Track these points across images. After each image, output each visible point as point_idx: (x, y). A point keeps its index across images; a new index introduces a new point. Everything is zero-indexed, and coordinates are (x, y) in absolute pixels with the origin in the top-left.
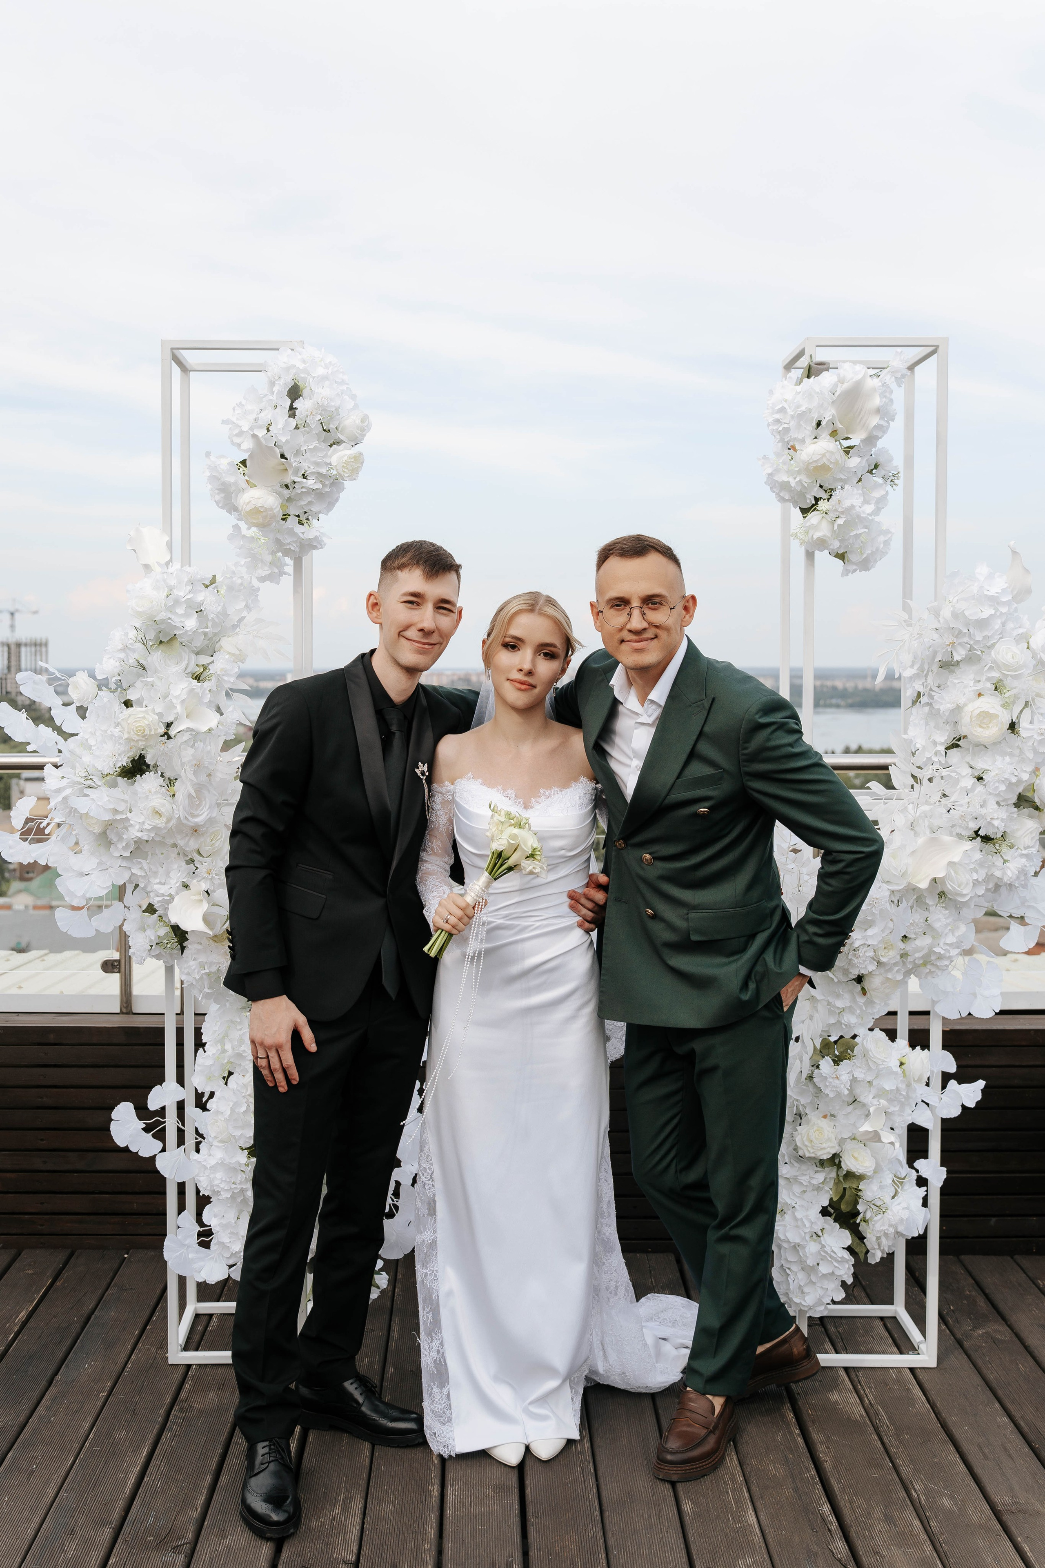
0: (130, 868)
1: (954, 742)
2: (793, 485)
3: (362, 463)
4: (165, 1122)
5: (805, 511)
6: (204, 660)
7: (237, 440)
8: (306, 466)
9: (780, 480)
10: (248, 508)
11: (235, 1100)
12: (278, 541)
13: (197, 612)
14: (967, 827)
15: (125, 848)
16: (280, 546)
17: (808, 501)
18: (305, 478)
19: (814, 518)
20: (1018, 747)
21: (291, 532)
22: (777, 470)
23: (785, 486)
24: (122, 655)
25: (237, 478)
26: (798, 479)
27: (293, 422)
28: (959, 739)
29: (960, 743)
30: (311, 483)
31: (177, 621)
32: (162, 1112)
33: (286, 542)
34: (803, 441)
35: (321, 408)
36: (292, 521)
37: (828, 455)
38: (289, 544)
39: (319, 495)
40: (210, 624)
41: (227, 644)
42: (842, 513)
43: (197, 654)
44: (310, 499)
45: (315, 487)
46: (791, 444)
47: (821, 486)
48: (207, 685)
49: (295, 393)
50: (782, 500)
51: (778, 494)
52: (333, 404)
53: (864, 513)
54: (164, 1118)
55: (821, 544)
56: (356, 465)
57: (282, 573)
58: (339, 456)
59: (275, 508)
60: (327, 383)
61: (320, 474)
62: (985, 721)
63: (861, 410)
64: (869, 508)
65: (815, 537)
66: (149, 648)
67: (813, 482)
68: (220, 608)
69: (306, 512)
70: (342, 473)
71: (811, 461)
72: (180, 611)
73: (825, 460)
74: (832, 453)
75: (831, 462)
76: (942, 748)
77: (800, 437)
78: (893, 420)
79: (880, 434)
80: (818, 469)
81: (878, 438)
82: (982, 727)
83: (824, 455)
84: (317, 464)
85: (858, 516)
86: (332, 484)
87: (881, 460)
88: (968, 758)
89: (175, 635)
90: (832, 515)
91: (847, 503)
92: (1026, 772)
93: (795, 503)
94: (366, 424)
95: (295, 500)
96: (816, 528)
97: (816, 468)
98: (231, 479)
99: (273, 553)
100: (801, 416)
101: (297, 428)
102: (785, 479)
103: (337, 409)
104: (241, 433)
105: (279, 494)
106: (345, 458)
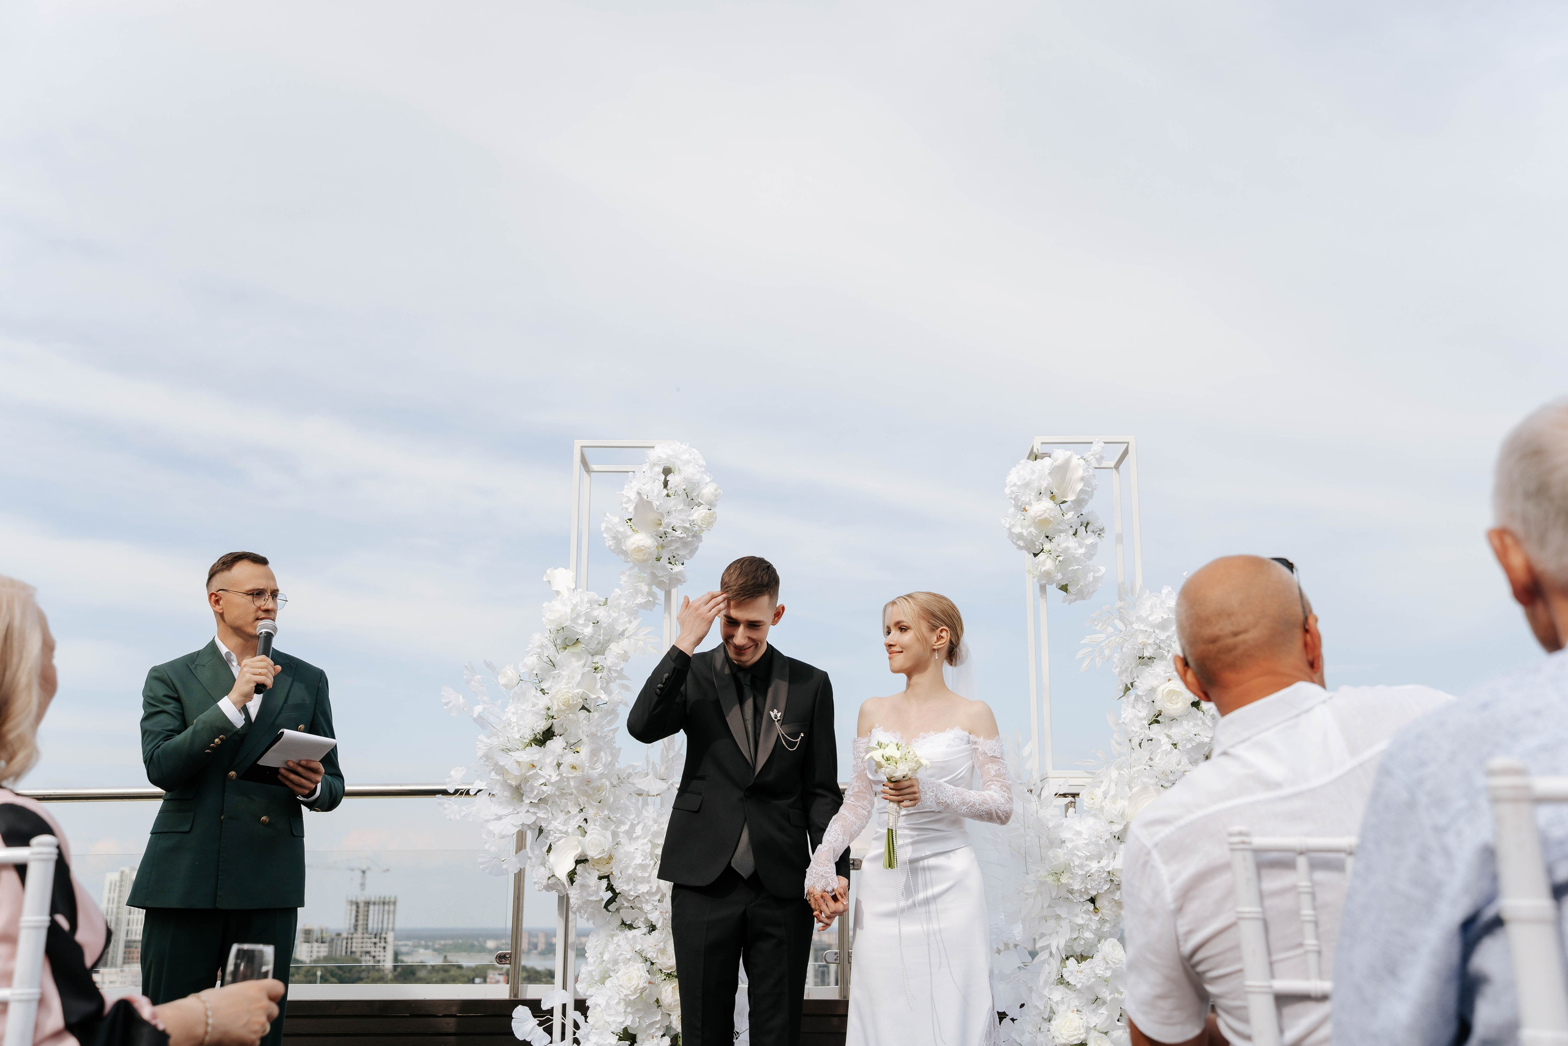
0: (535, 813)
1: (1154, 718)
2: (1025, 534)
3: (716, 518)
4: (552, 1020)
5: (1035, 555)
6: (597, 659)
7: (625, 506)
8: (675, 520)
9: (1016, 532)
10: (633, 547)
11: (610, 995)
12: (653, 575)
13: (594, 623)
14: (1168, 780)
15: (534, 798)
16: (655, 580)
17: (1037, 547)
18: (673, 530)
19: (1042, 556)
20: (1201, 718)
21: (664, 568)
22: (1013, 526)
23: (1020, 536)
24: (539, 650)
25: (624, 528)
26: (1029, 531)
27: (665, 492)
28: (1157, 717)
29: (1159, 719)
30: (678, 533)
31: (578, 629)
32: (551, 1012)
33: (660, 575)
34: (1030, 504)
35: (688, 480)
36: (664, 561)
37: (1048, 511)
38: (661, 577)
39: (685, 544)
40: (602, 631)
41: (615, 648)
42: (1061, 552)
43: (592, 656)
44: (677, 545)
45: (681, 536)
46: (1023, 507)
47: (1047, 537)
48: (599, 675)
49: (667, 471)
50: (1020, 548)
51: (1015, 544)
52: (695, 477)
53: (1078, 554)
54: (552, 1017)
55: (1047, 576)
56: (710, 522)
57: (654, 604)
58: (698, 514)
59: (652, 548)
60: (691, 464)
61: (685, 528)
62: (1173, 698)
63: (1071, 479)
64: (1082, 551)
65: (1042, 570)
66: (558, 647)
67: (1040, 532)
68: (610, 620)
69: (674, 557)
70: (701, 525)
71: (1036, 516)
72: (581, 621)
73: (1046, 515)
74: (1051, 510)
75: (1051, 517)
76: (1146, 722)
77: (1027, 500)
78: (1095, 489)
79: (1087, 497)
80: (1042, 523)
81: (1085, 501)
82: (1171, 703)
83: (1045, 511)
84: (683, 521)
85: (1074, 557)
86: (694, 536)
87: (1090, 519)
88: (1166, 731)
89: (577, 639)
90: (1054, 554)
91: (1064, 545)
92: (1207, 737)
93: (1028, 550)
94: (718, 492)
95: (667, 547)
96: (1043, 563)
97: (1040, 521)
98: (621, 529)
99: (650, 585)
100: (1027, 485)
101: (668, 495)
102: (1020, 530)
103: (698, 483)
104: (629, 500)
105: (657, 542)
106: (703, 514)
